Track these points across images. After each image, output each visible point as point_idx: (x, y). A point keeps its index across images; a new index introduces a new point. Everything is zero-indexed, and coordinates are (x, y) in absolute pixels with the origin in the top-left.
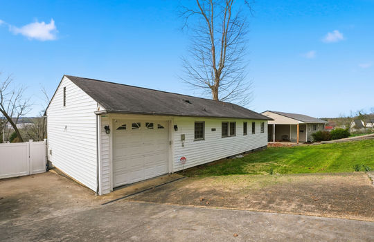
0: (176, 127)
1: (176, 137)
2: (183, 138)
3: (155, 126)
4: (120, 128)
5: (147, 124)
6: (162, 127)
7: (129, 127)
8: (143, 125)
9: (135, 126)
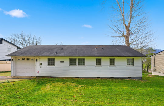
0: (37, 60)
1: (37, 64)
2: (41, 64)
3: (30, 60)
4: (18, 60)
5: (27, 59)
6: (33, 60)
7: (21, 60)
8: (26, 59)
9: (23, 59)
